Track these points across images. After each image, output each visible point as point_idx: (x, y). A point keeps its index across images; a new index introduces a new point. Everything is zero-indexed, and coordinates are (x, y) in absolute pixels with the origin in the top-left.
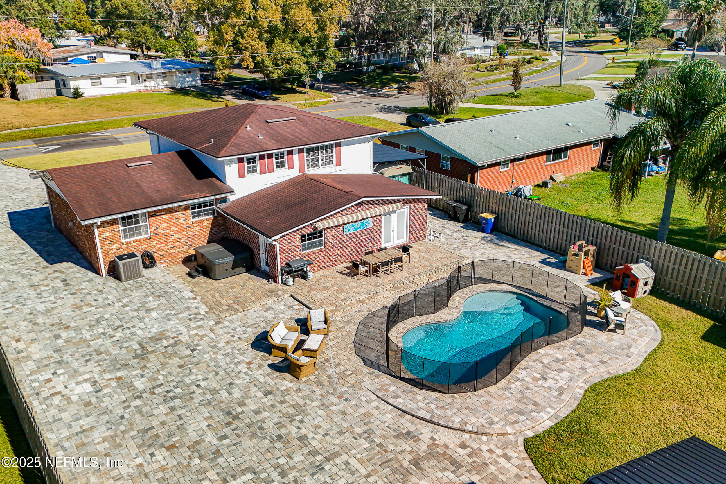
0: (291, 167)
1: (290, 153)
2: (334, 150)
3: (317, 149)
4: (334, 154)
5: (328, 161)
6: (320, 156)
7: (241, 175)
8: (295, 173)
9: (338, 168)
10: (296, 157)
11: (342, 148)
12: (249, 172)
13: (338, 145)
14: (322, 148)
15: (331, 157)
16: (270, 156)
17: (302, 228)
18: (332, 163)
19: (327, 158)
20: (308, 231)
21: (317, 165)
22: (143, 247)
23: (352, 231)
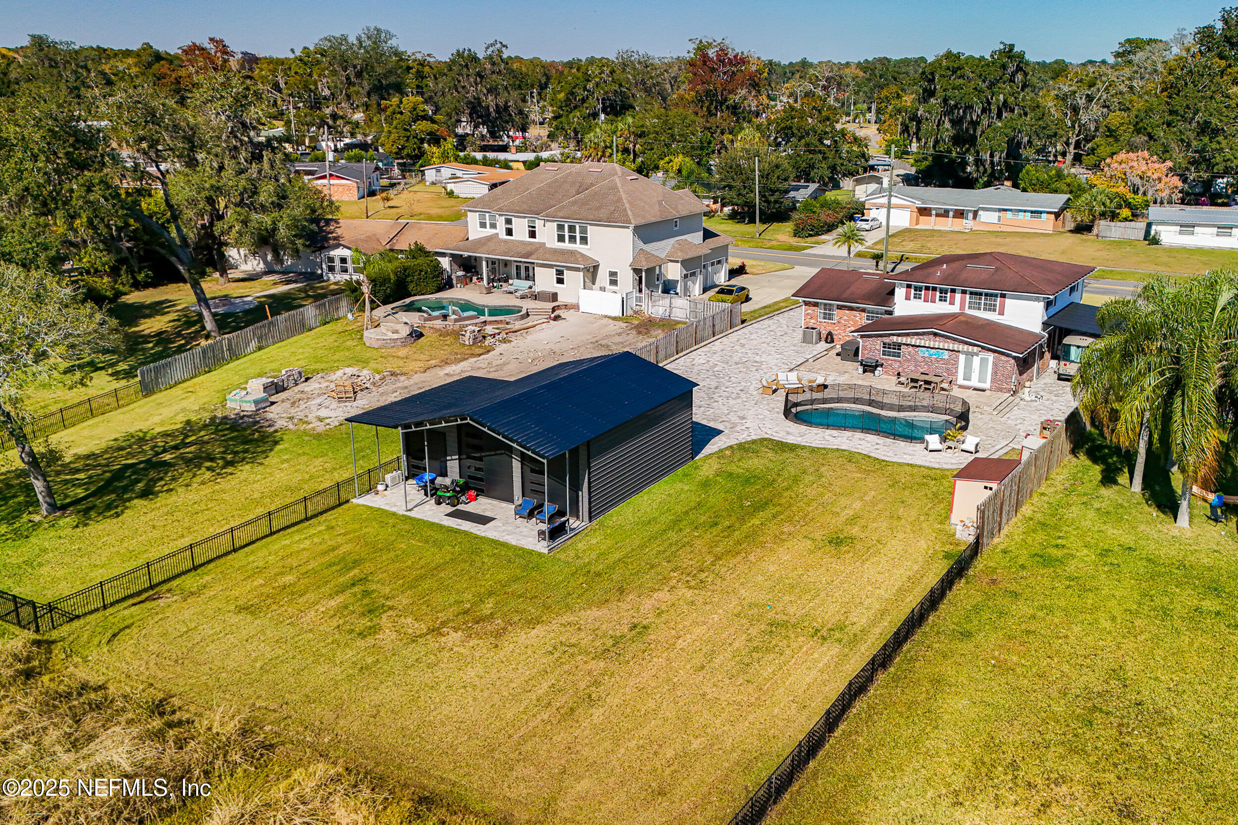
1: (953, 291)
2: (999, 299)
3: (981, 294)
4: (998, 303)
5: (991, 308)
6: (983, 302)
7: (908, 298)
9: (1001, 317)
10: (958, 296)
11: (1008, 301)
12: (915, 298)
13: (1003, 296)
14: (986, 295)
15: (995, 305)
16: (934, 289)
17: (881, 336)
18: (994, 310)
19: (990, 305)
20: (886, 340)
21: (979, 309)
22: (829, 328)
23: (926, 355)
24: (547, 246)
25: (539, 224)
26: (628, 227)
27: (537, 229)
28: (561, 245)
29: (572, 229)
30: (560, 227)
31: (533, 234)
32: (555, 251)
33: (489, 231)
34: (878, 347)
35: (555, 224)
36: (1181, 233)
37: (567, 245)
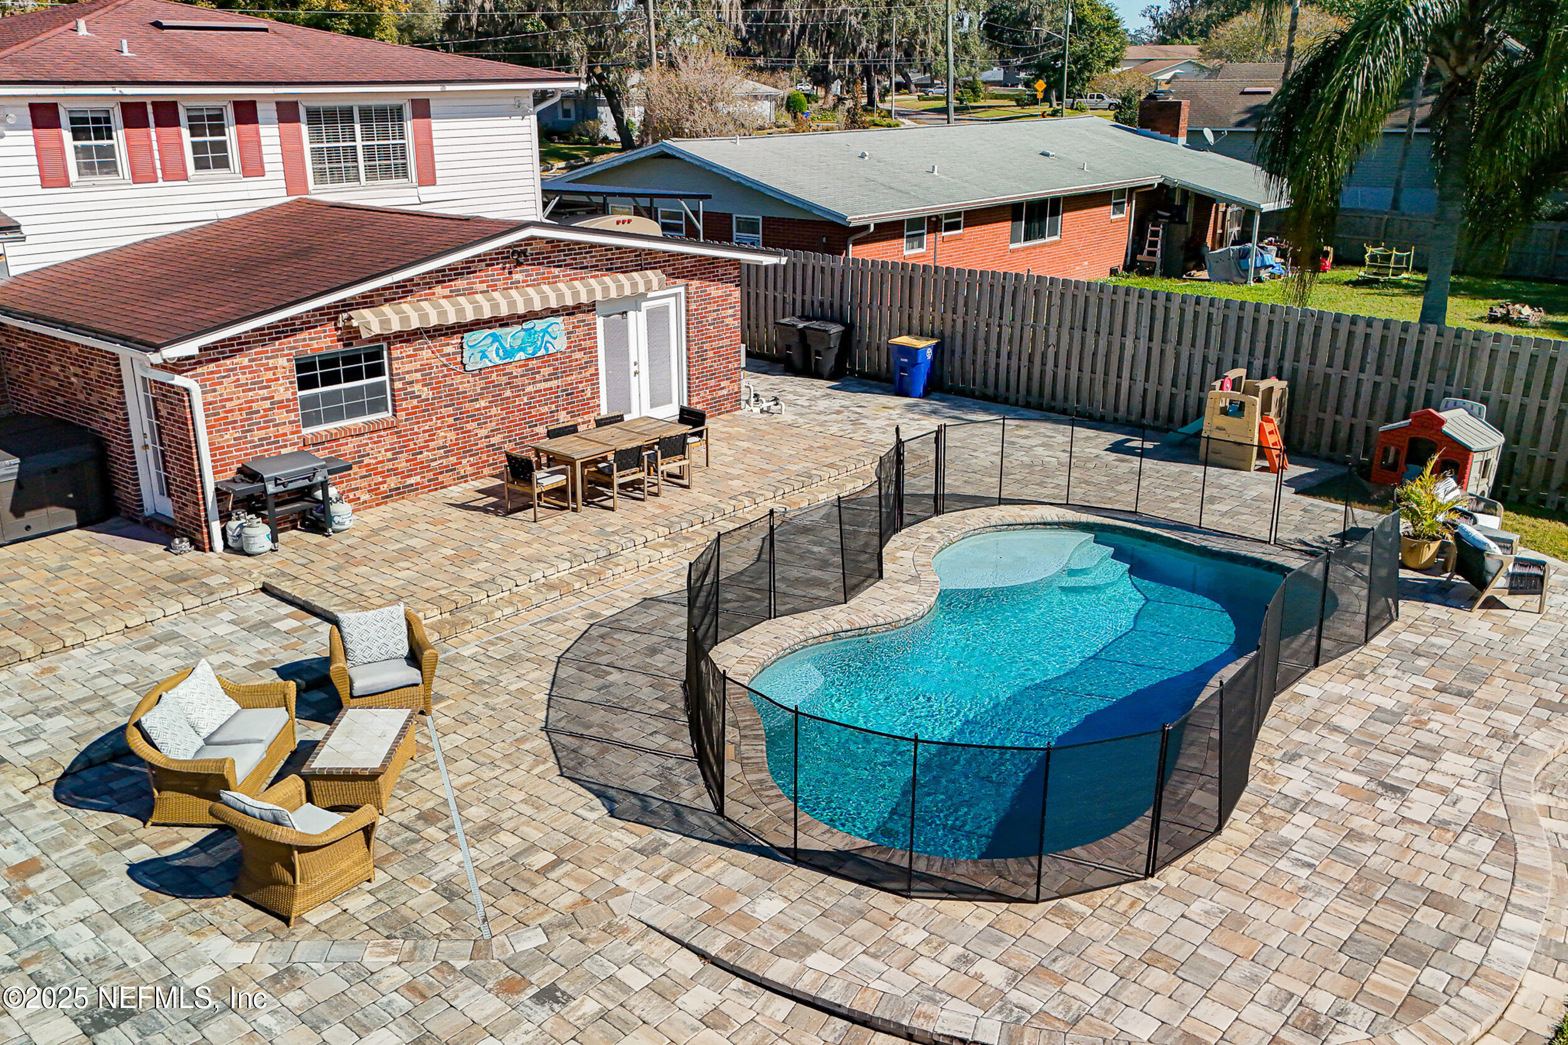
0: (253, 168)
1: (246, 112)
2: (409, 124)
3: (346, 115)
4: (409, 141)
5: (391, 165)
6: (359, 143)
8: (271, 192)
9: (426, 192)
10: (269, 134)
11: (437, 126)
13: (422, 109)
14: (367, 115)
15: (401, 152)
16: (167, 114)
17: (288, 329)
18: (402, 171)
19: (384, 150)
20: (318, 342)
21: (353, 175)
23: (493, 359)
34: (277, 394)
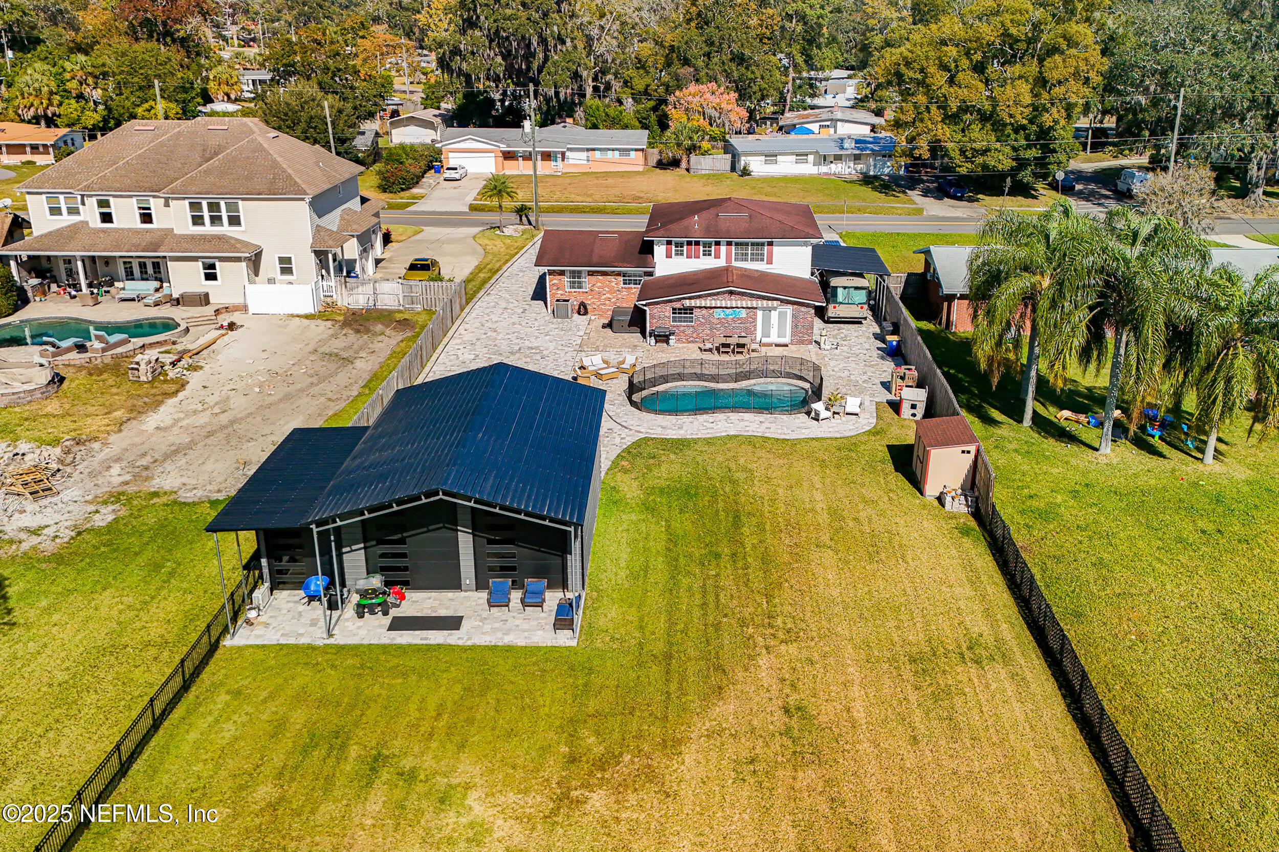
0: (717, 256)
1: (718, 244)
2: (766, 248)
3: (747, 244)
4: (765, 252)
5: (758, 258)
6: (750, 252)
7: (669, 256)
8: (721, 262)
9: (769, 266)
10: (723, 249)
11: (776, 249)
12: (677, 254)
13: (770, 244)
14: (753, 244)
15: (762, 255)
16: (697, 243)
17: (670, 301)
18: (762, 260)
19: (757, 254)
20: (677, 305)
21: (746, 260)
22: (581, 298)
23: (722, 316)
24: (175, 232)
25: (156, 205)
26: (303, 199)
27: (153, 212)
28: (199, 230)
29: (214, 207)
30: (196, 206)
31: (147, 218)
32: (193, 238)
33: (66, 220)
34: (667, 314)
35: (187, 202)
36: (766, 162)
37: (208, 229)
